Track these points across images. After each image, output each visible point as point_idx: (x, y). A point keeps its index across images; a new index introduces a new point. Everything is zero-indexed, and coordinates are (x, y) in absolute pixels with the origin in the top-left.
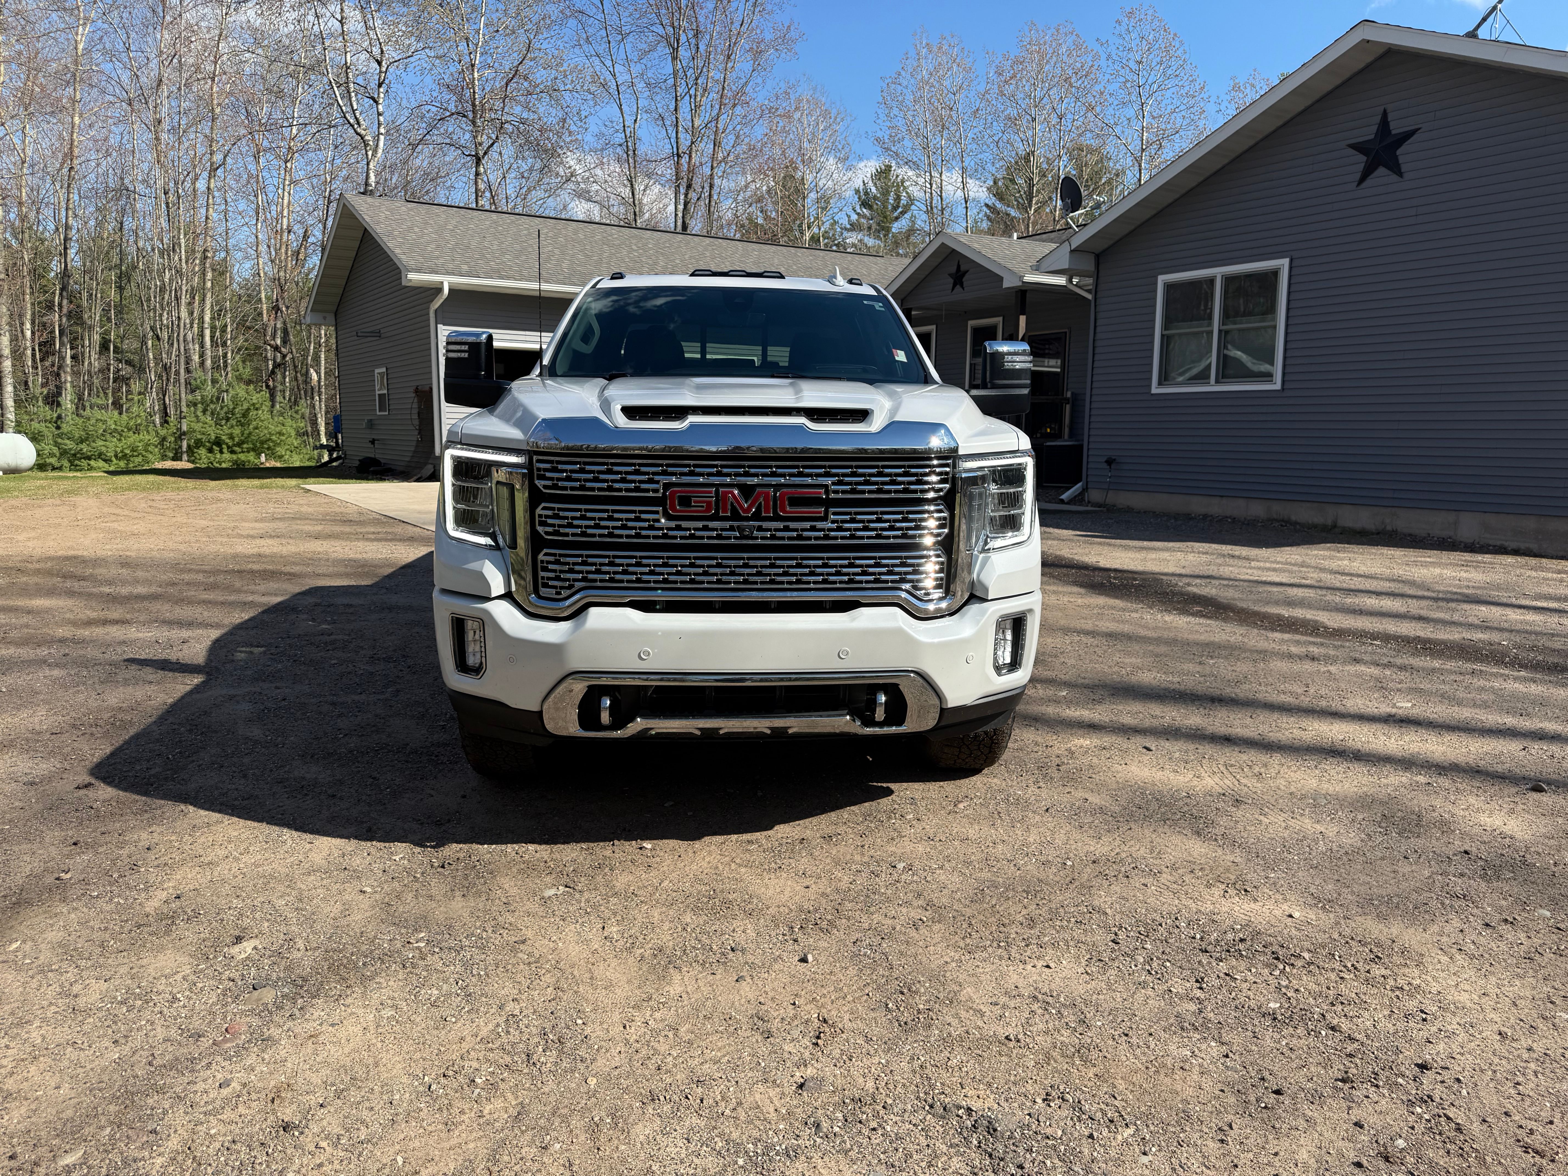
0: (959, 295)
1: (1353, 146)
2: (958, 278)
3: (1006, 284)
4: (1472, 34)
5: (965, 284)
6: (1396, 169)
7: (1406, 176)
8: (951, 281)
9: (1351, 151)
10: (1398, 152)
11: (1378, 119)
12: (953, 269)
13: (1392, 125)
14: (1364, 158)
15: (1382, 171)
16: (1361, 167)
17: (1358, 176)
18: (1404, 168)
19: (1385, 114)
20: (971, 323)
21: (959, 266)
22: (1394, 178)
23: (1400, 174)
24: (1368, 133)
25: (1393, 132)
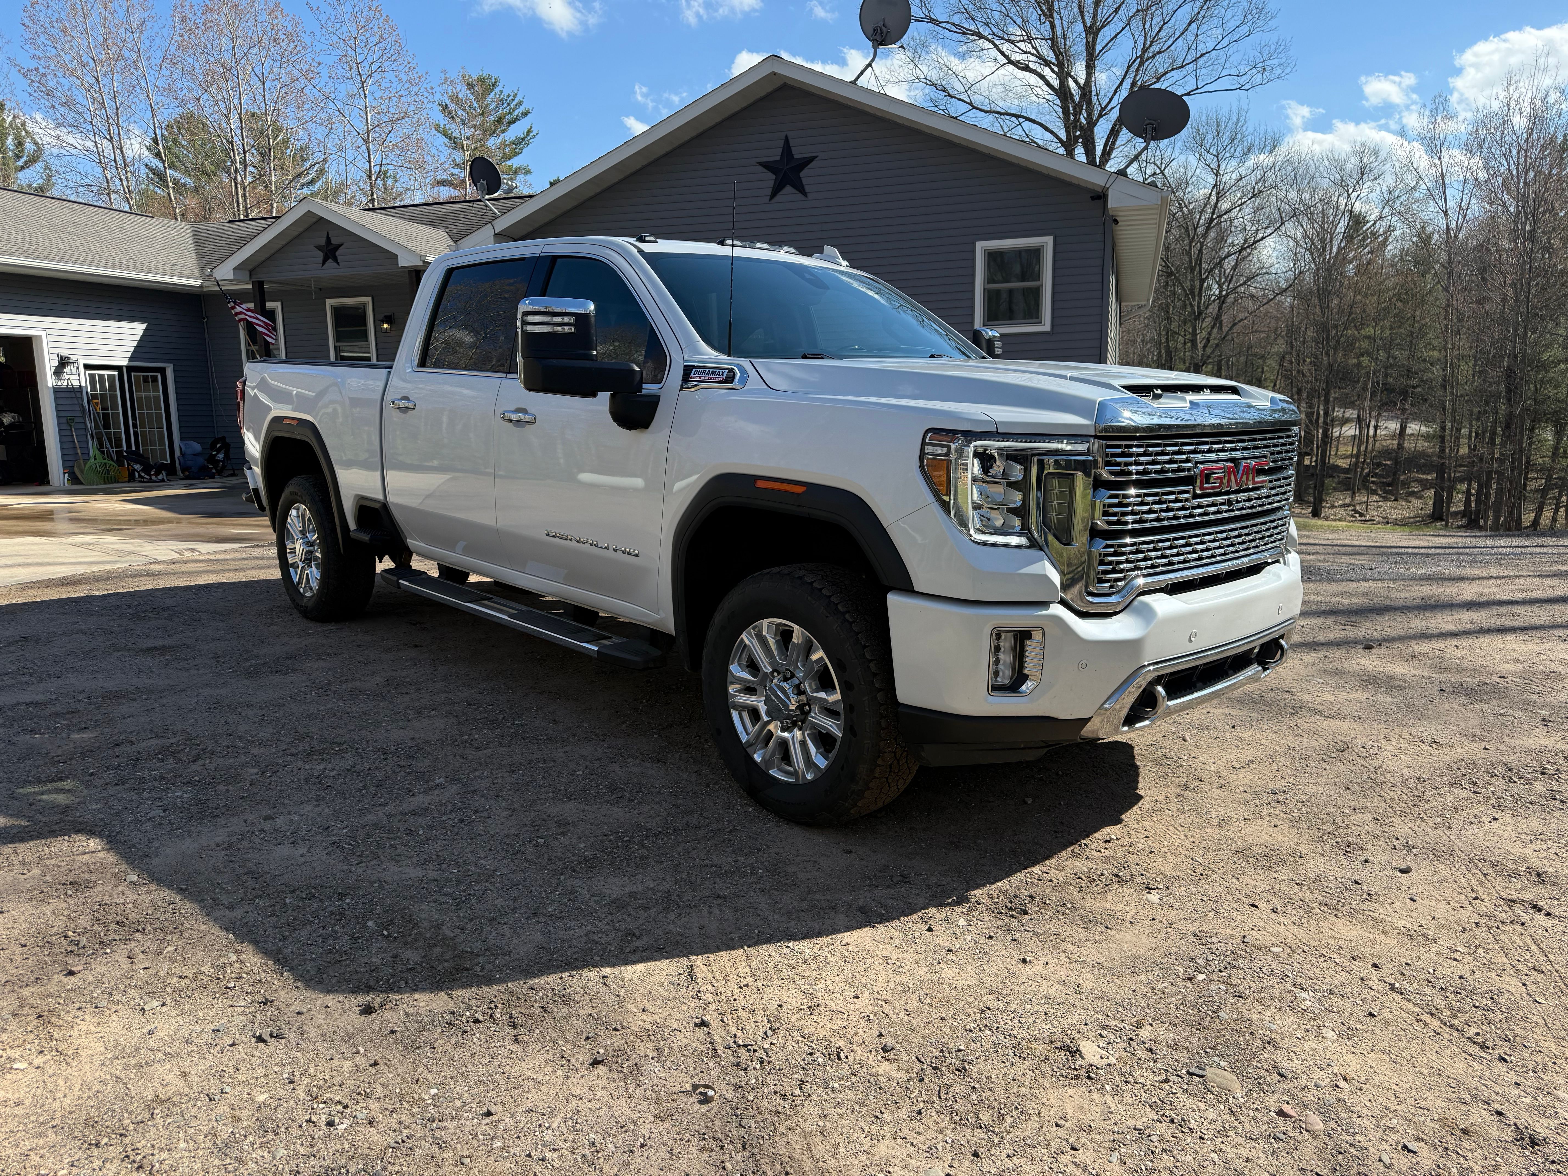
0: (331, 270)
1: (762, 164)
2: (330, 251)
3: (402, 263)
4: (854, 82)
5: (339, 259)
6: (800, 188)
7: (810, 196)
8: (321, 254)
9: (761, 169)
10: (802, 174)
11: (781, 143)
12: (322, 241)
13: (794, 150)
14: (774, 177)
15: (788, 189)
16: (771, 183)
17: (769, 192)
18: (807, 189)
19: (787, 140)
20: (329, 302)
21: (328, 239)
22: (800, 196)
23: (805, 194)
24: (774, 155)
25: (796, 157)
